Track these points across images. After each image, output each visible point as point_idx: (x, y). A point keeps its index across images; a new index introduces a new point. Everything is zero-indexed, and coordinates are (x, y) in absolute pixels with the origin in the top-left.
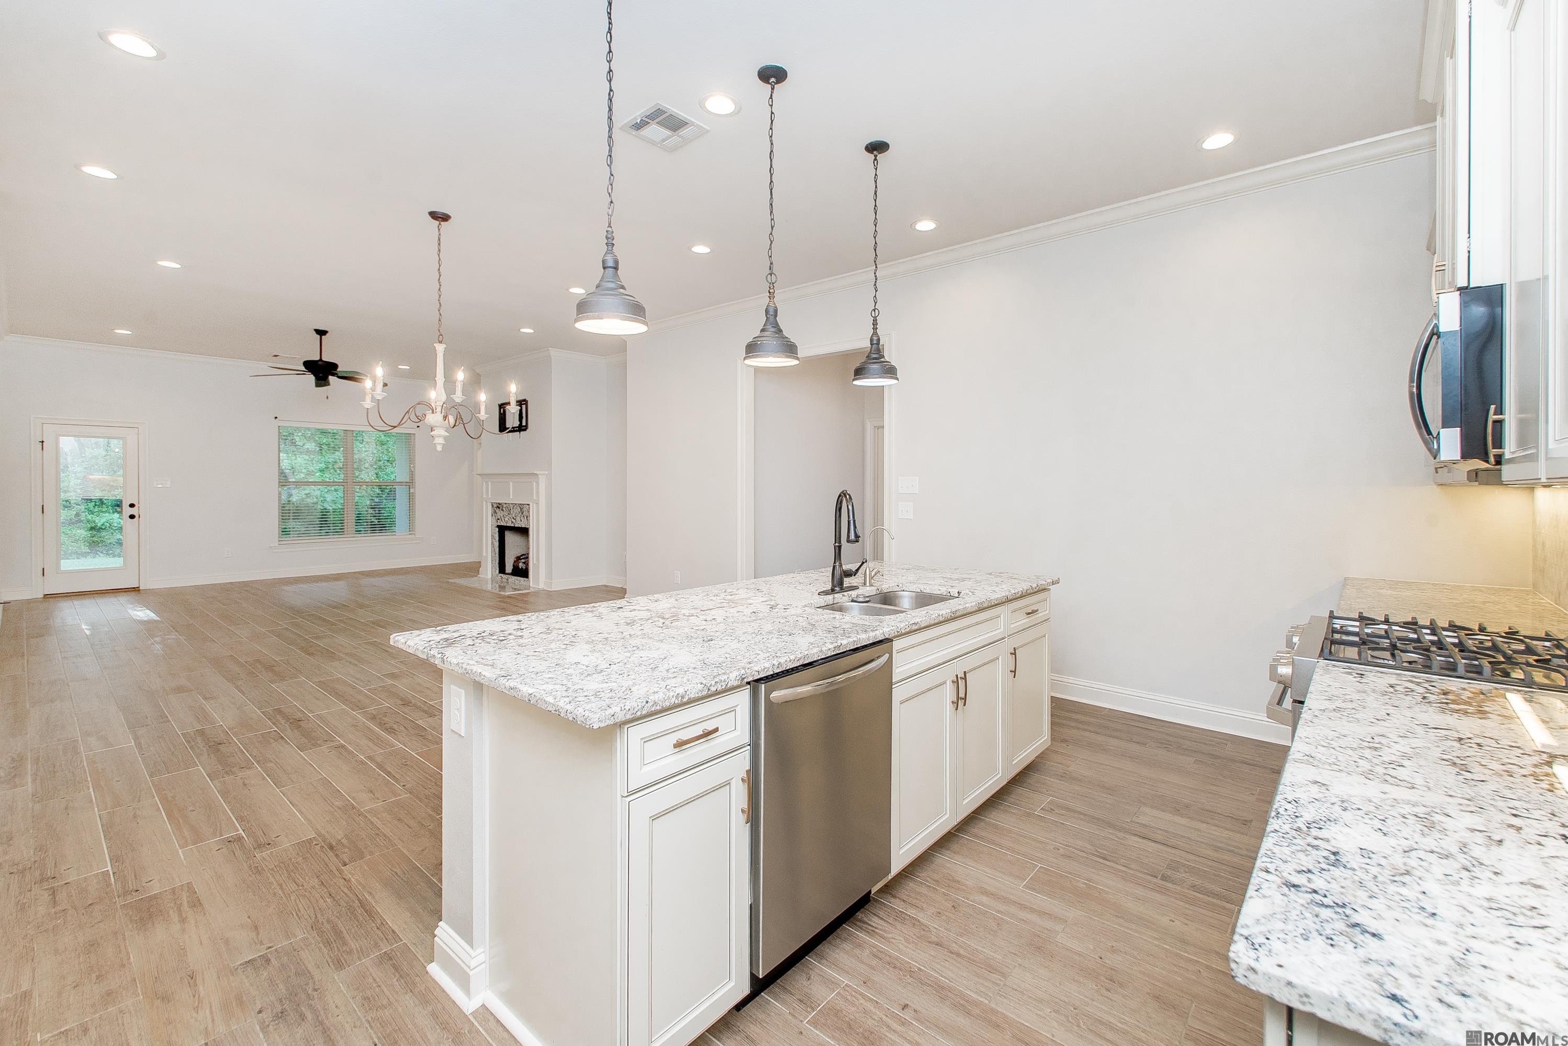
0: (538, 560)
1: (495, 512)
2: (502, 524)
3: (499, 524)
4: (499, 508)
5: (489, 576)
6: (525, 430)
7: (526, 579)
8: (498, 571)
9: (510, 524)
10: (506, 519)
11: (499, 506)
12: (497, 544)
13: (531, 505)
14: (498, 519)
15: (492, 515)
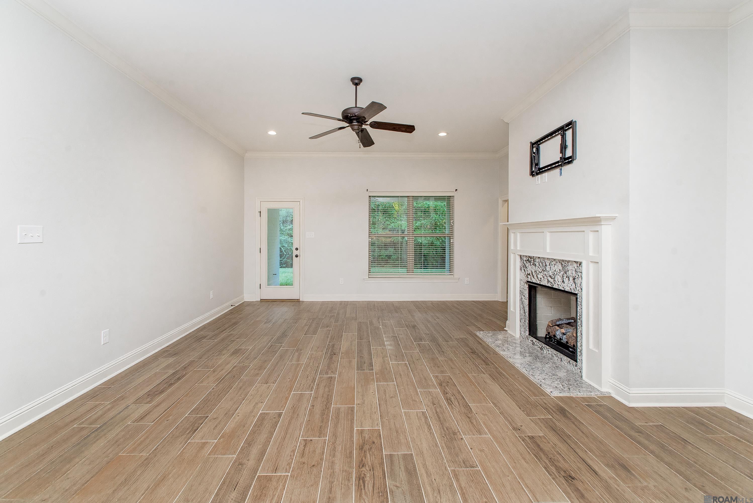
0: (598, 343)
1: (525, 266)
2: (534, 281)
3: (529, 280)
4: (530, 262)
5: (518, 335)
6: (569, 163)
7: (572, 361)
8: (527, 333)
9: (544, 283)
10: (539, 276)
11: (530, 260)
12: (526, 302)
13: (584, 265)
14: (529, 275)
15: (521, 269)
